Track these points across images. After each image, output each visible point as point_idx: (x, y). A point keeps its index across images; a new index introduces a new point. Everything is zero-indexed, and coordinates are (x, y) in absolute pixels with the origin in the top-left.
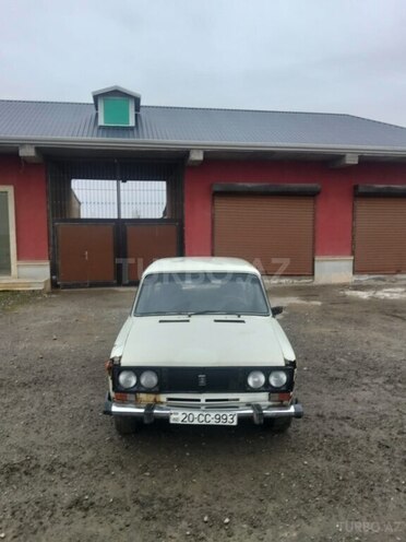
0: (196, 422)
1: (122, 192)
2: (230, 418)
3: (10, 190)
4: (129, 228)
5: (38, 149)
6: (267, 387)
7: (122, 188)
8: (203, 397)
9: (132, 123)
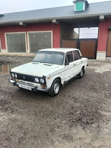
0: (23, 88)
1: (80, 31)
2: (30, 88)
3: (52, 32)
4: (81, 42)
5: (57, 20)
6: (40, 82)
7: (80, 30)
8: (26, 82)
9: (84, 9)
